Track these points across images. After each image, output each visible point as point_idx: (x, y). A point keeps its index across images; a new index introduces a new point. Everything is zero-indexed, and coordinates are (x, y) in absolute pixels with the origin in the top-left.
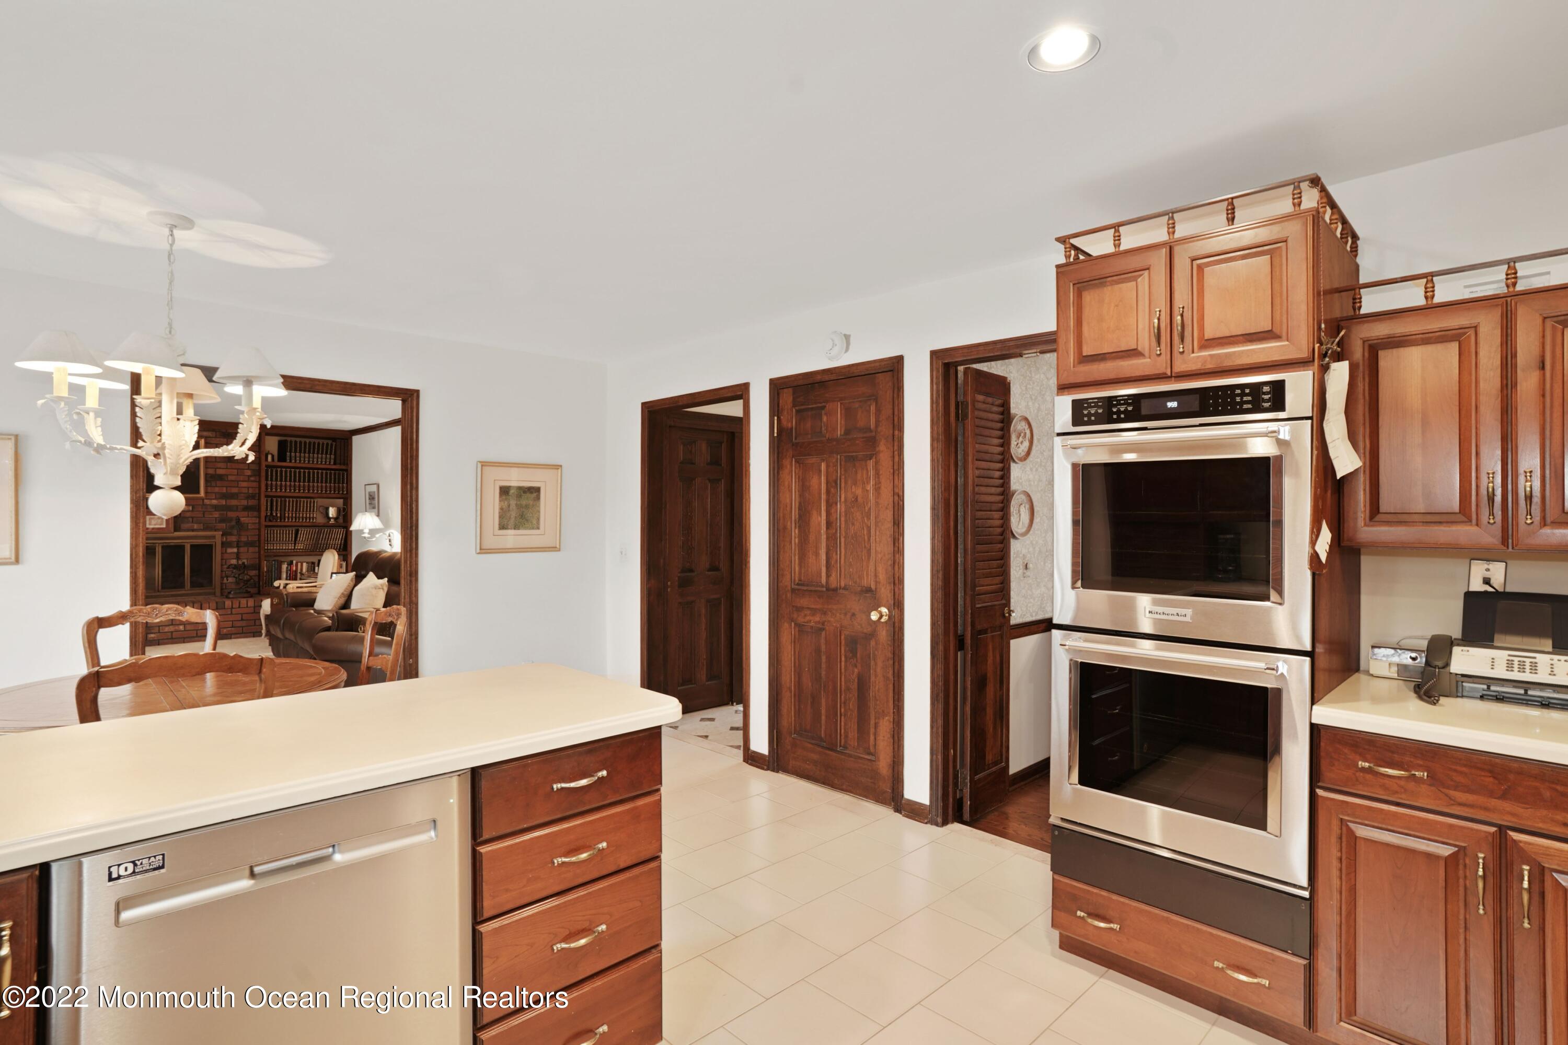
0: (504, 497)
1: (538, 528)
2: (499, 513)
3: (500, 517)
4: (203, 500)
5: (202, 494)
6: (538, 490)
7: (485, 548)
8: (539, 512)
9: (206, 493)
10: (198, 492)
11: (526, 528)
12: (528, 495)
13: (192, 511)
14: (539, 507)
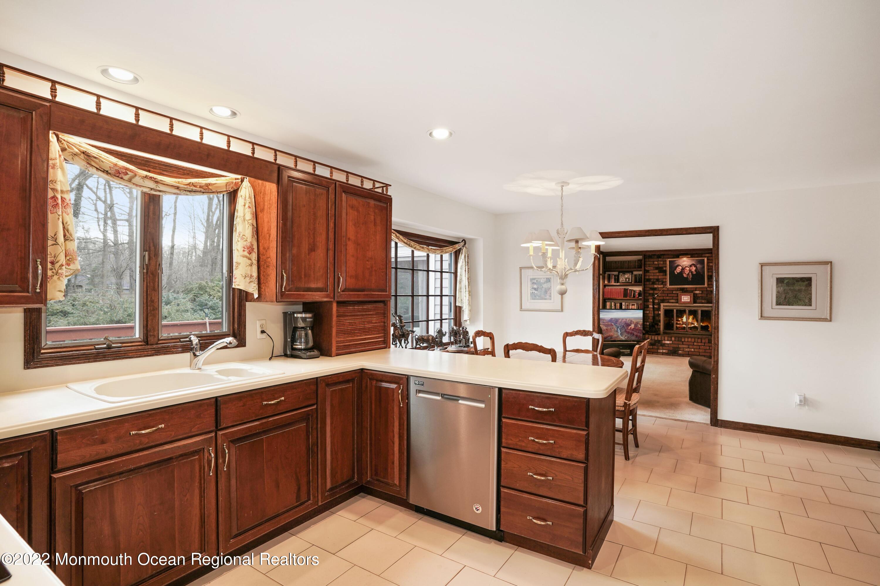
0: (780, 285)
1: (811, 305)
2: (777, 294)
3: (777, 297)
4: (707, 288)
5: (706, 285)
6: (809, 280)
7: (765, 316)
8: (811, 294)
9: (708, 285)
10: (704, 285)
11: (799, 305)
12: (800, 283)
13: (702, 293)
14: (811, 290)
